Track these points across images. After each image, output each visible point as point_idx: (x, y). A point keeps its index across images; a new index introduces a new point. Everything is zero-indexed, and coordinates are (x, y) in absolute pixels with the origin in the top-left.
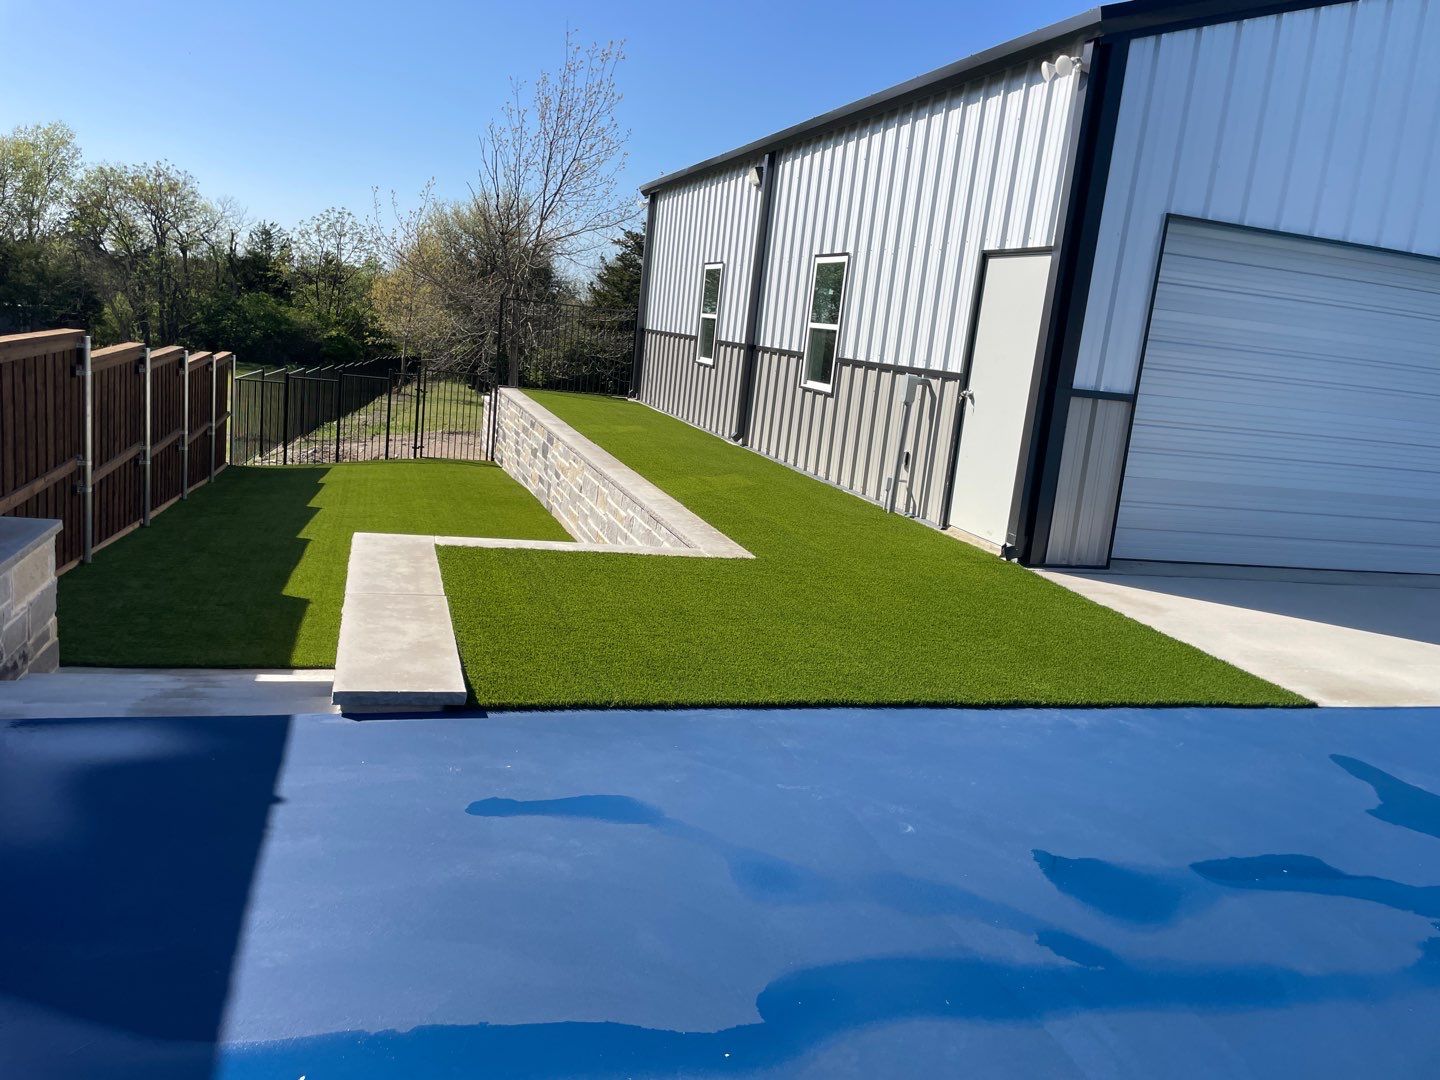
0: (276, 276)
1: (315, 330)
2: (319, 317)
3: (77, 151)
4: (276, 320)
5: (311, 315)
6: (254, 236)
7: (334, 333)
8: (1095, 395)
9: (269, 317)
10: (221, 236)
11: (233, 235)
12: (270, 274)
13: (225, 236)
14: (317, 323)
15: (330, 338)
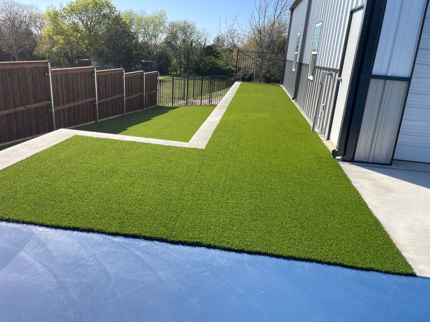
0: (215, 51)
1: (224, 67)
3: (167, 18)
4: (213, 64)
5: (223, 62)
6: (215, 40)
7: (229, 67)
8: (386, 78)
9: (212, 63)
10: (202, 40)
11: (205, 39)
12: (213, 50)
13: (203, 40)
14: (225, 64)
15: (228, 69)
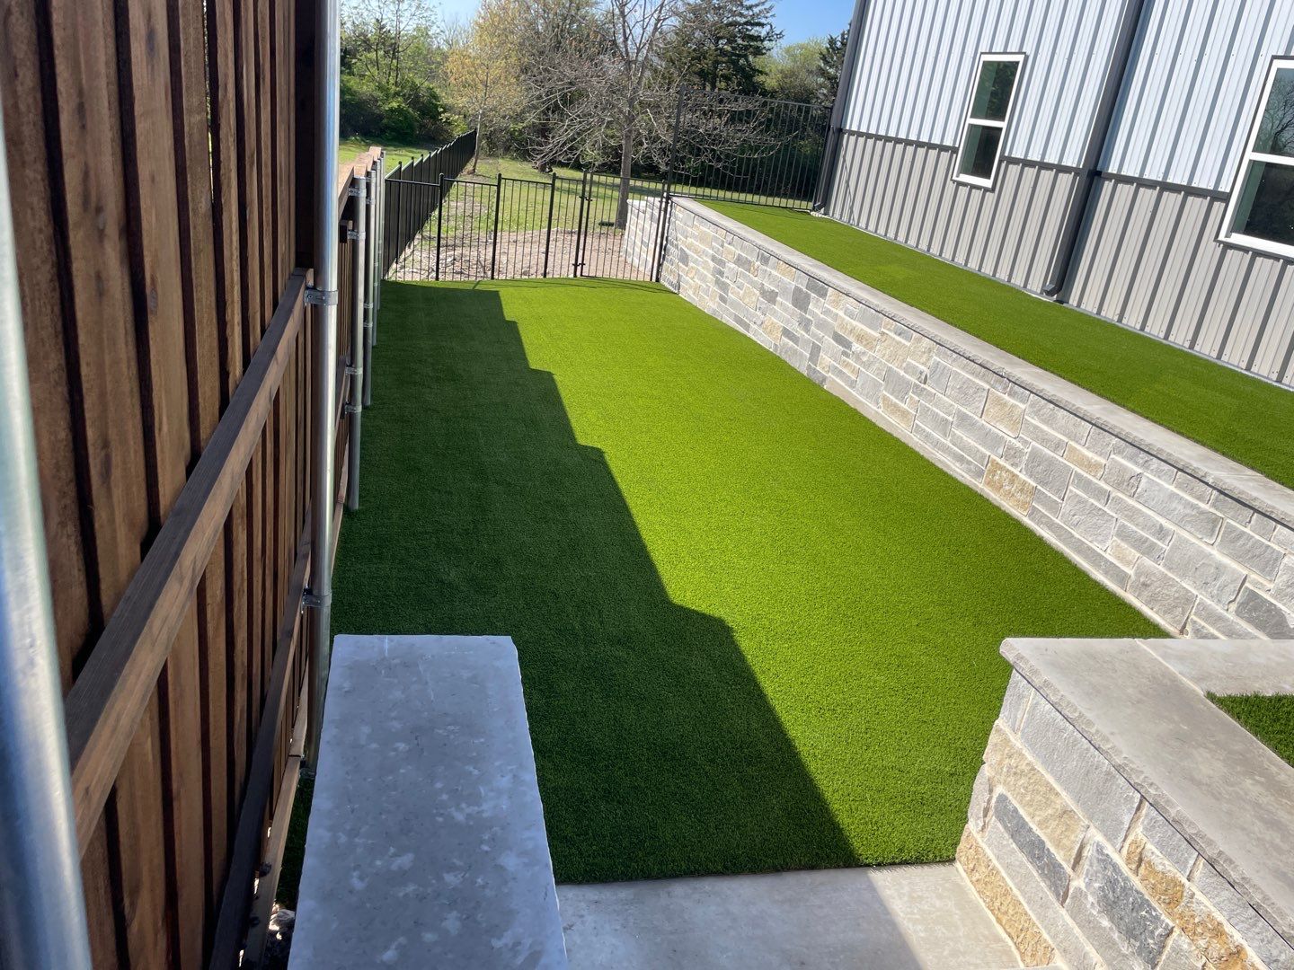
1: (377, 101)
2: (380, 88)
5: (372, 86)
7: (395, 105)
14: (379, 94)
15: (392, 110)
